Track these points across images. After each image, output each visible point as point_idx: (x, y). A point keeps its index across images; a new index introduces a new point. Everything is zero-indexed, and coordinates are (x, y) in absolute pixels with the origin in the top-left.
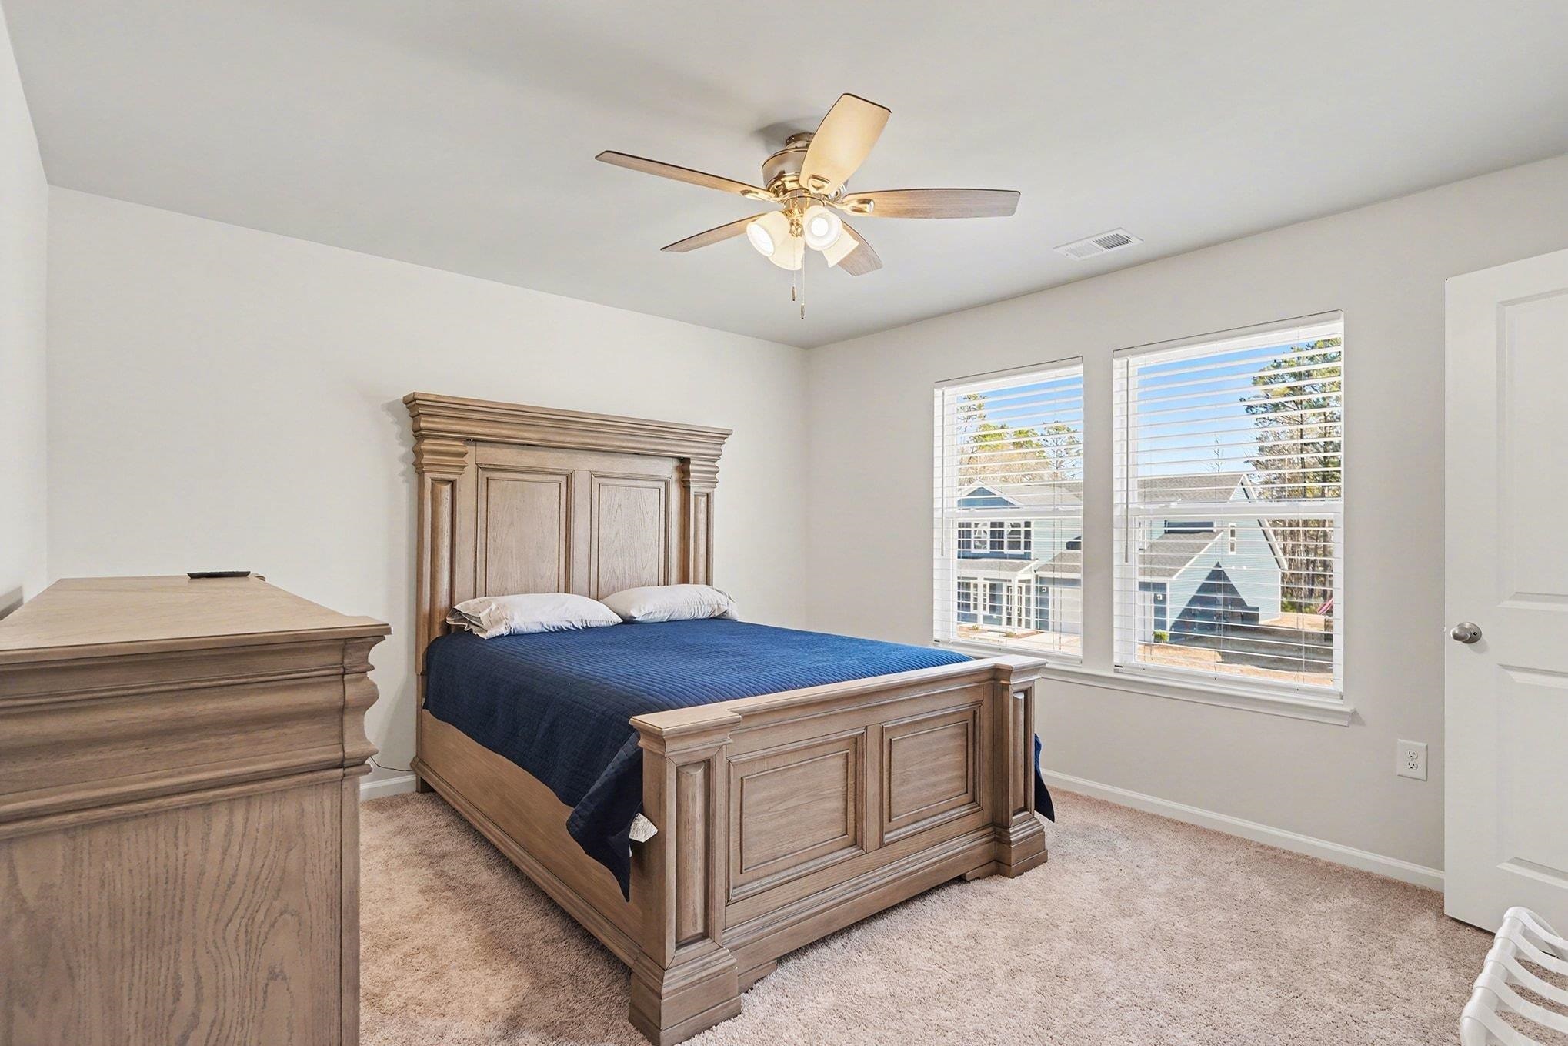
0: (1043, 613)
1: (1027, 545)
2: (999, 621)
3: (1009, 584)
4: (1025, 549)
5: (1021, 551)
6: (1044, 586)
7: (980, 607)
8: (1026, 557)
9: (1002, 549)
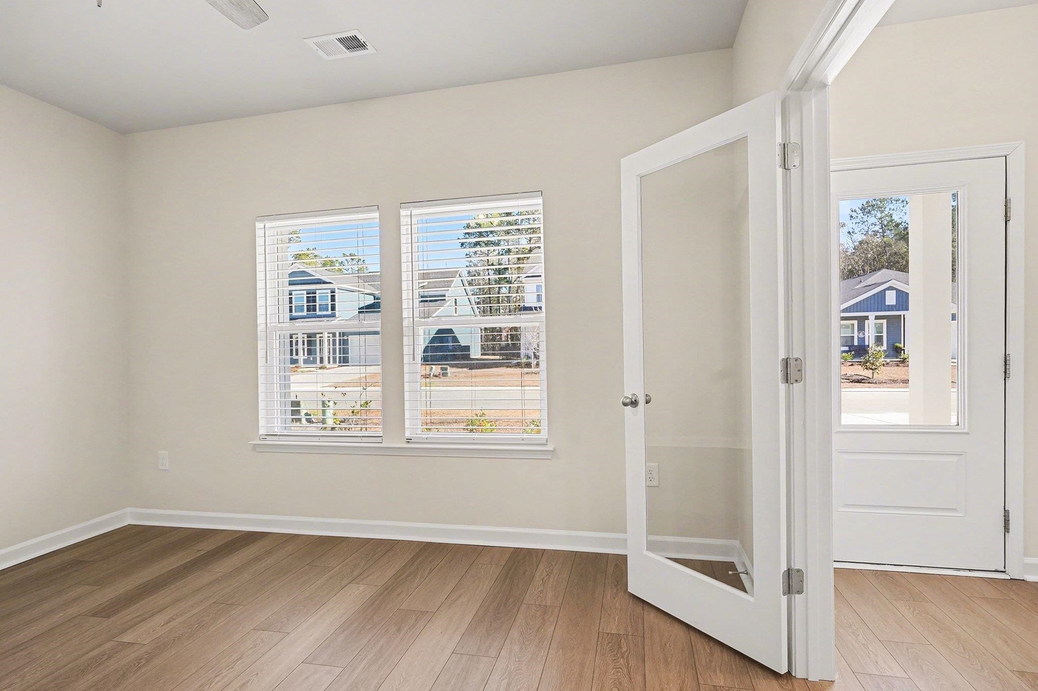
0: (345, 351)
1: (333, 308)
2: (314, 362)
3: (321, 335)
4: (332, 310)
5: (330, 312)
6: (345, 338)
7: (301, 352)
8: (333, 316)
9: (315, 311)
